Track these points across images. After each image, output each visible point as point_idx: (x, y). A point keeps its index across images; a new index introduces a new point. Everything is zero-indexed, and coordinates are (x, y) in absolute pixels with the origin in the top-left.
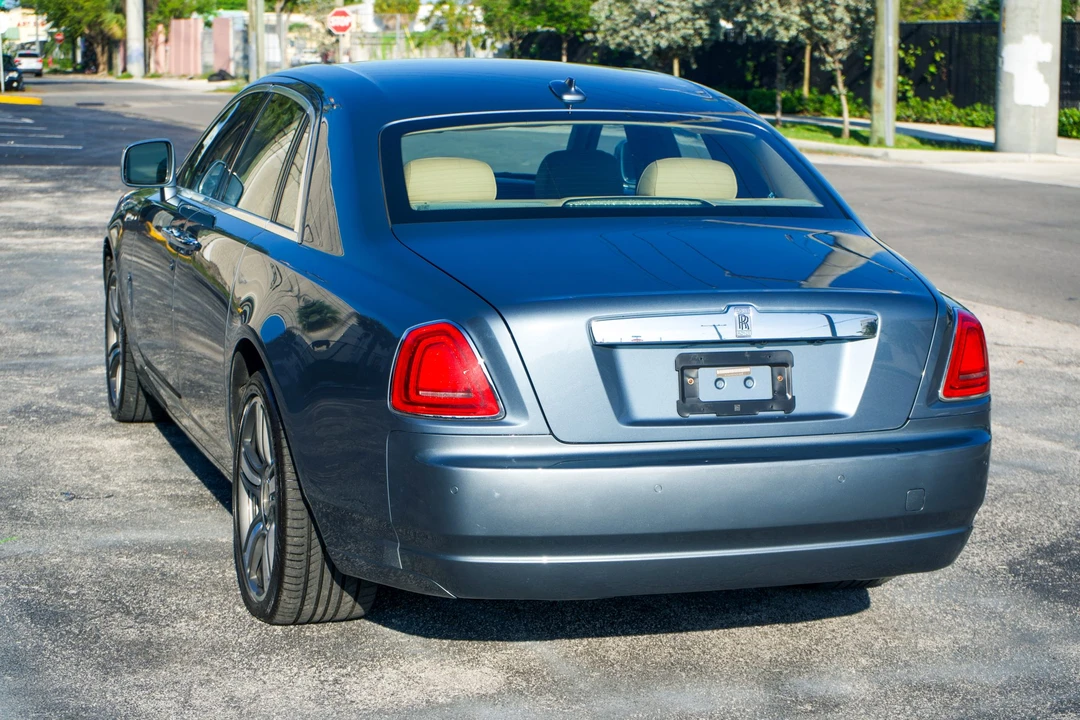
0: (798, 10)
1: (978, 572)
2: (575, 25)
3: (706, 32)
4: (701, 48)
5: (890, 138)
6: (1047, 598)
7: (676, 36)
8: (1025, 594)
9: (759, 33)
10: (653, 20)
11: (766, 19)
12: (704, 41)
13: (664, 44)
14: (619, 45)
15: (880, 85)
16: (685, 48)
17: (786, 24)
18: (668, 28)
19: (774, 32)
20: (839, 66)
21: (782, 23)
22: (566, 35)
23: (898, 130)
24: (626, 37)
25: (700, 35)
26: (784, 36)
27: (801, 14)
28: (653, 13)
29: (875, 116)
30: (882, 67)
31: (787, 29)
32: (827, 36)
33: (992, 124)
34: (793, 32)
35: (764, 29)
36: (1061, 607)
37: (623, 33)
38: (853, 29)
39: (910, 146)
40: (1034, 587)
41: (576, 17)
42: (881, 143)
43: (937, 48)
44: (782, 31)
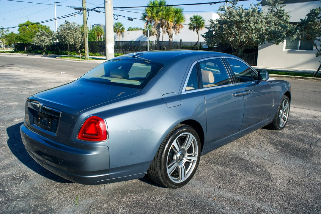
2: (27, 42)
3: (52, 43)
4: (51, 45)
5: (88, 58)
7: (48, 44)
9: (67, 43)
10: (44, 41)
13: (46, 45)
14: (38, 45)
15: (86, 51)
17: (71, 41)
18: (46, 42)
20: (79, 48)
22: (25, 43)
23: (90, 57)
24: (39, 44)
25: (51, 43)
26: (71, 43)
27: (74, 40)
28: (44, 40)
29: (86, 55)
30: (86, 48)
31: (72, 42)
32: (77, 44)
33: (105, 55)
35: (68, 42)
37: (38, 43)
39: (91, 59)
41: (27, 41)
42: (87, 59)
44: (71, 42)
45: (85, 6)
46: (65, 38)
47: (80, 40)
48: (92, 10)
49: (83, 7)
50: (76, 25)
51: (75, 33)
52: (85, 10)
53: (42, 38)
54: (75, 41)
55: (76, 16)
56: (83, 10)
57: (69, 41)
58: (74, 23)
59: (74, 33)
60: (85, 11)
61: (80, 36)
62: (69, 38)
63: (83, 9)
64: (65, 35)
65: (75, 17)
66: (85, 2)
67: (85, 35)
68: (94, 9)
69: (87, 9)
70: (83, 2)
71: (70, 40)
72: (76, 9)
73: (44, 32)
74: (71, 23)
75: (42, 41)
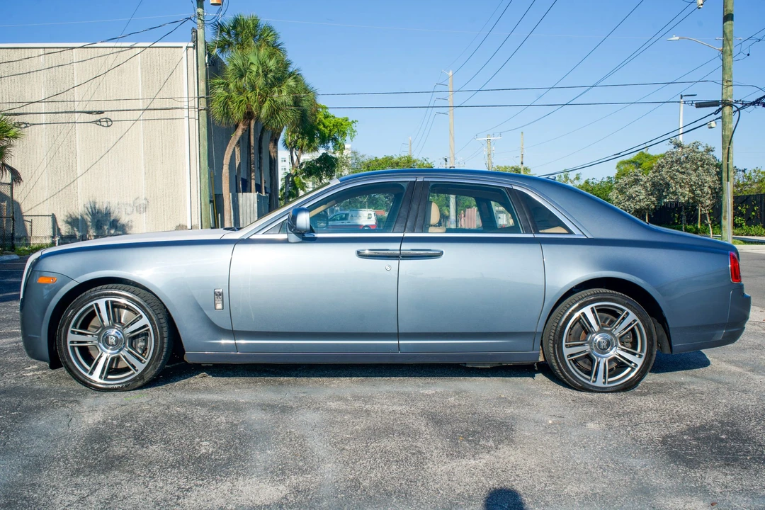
0: (688, 189)
1: (640, 441)
3: (656, 203)
5: (730, 241)
6: (675, 462)
7: (643, 204)
8: (662, 458)
9: (672, 200)
10: (634, 199)
11: (675, 193)
12: (656, 206)
13: (638, 207)
15: (725, 219)
16: (648, 209)
18: (640, 201)
19: (678, 198)
20: (707, 212)
21: (681, 195)
23: (734, 238)
25: (654, 204)
26: (682, 200)
27: (690, 191)
28: (634, 196)
29: (723, 232)
30: (726, 211)
31: (684, 197)
32: (701, 199)
34: (686, 199)
35: (674, 198)
36: (681, 469)
38: (713, 197)
39: (740, 244)
40: (670, 454)
43: (755, 205)
44: (682, 198)
45: (729, 94)
46: (668, 185)
47: (706, 189)
48: (753, 103)
49: (724, 97)
50: (701, 149)
51: (695, 170)
52: (730, 105)
53: (630, 191)
54: (693, 193)
55: (713, 124)
56: (723, 107)
57: (676, 195)
58: (696, 145)
59: (691, 172)
60: (727, 109)
61: (708, 179)
62: (678, 186)
63: (726, 103)
64: (669, 179)
65: (711, 128)
66: (730, 83)
67: (724, 175)
68: (761, 99)
69: (737, 102)
70: (725, 84)
71: (680, 190)
72: (699, 105)
73: (638, 176)
74: (686, 144)
75: (630, 198)
